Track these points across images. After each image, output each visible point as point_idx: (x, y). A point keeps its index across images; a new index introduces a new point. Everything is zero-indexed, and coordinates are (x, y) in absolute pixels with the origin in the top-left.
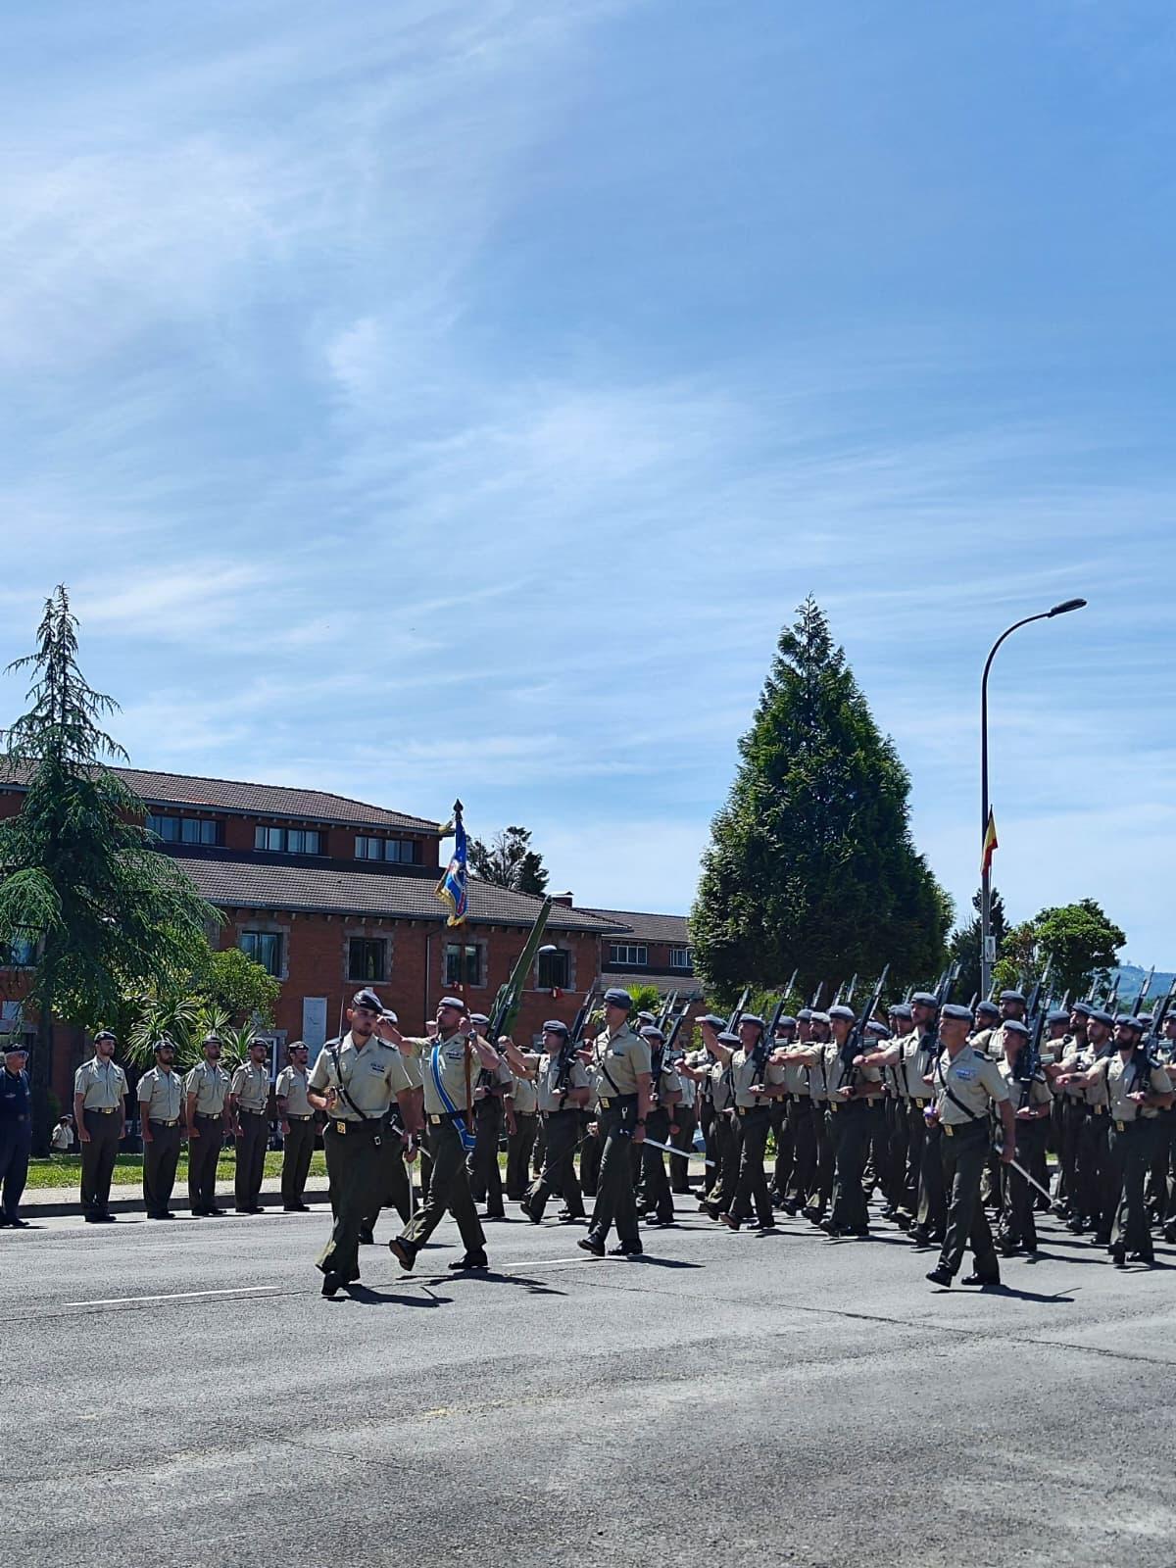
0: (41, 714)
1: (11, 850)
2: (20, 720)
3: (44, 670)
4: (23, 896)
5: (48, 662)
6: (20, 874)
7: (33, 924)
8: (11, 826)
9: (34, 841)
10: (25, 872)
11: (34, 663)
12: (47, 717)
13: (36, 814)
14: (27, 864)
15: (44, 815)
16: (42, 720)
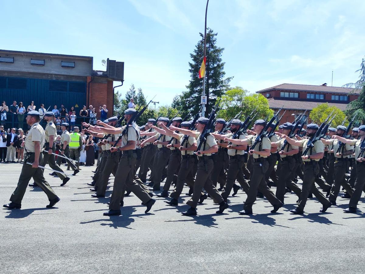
0: (362, 80)
1: (356, 105)
2: (358, 81)
3: (362, 72)
4: (359, 114)
5: (363, 70)
6: (358, 110)
7: (361, 119)
8: (357, 101)
9: (361, 104)
10: (359, 109)
11: (360, 71)
12: (363, 81)
13: (361, 99)
14: (360, 108)
15: (363, 99)
16: (362, 81)
